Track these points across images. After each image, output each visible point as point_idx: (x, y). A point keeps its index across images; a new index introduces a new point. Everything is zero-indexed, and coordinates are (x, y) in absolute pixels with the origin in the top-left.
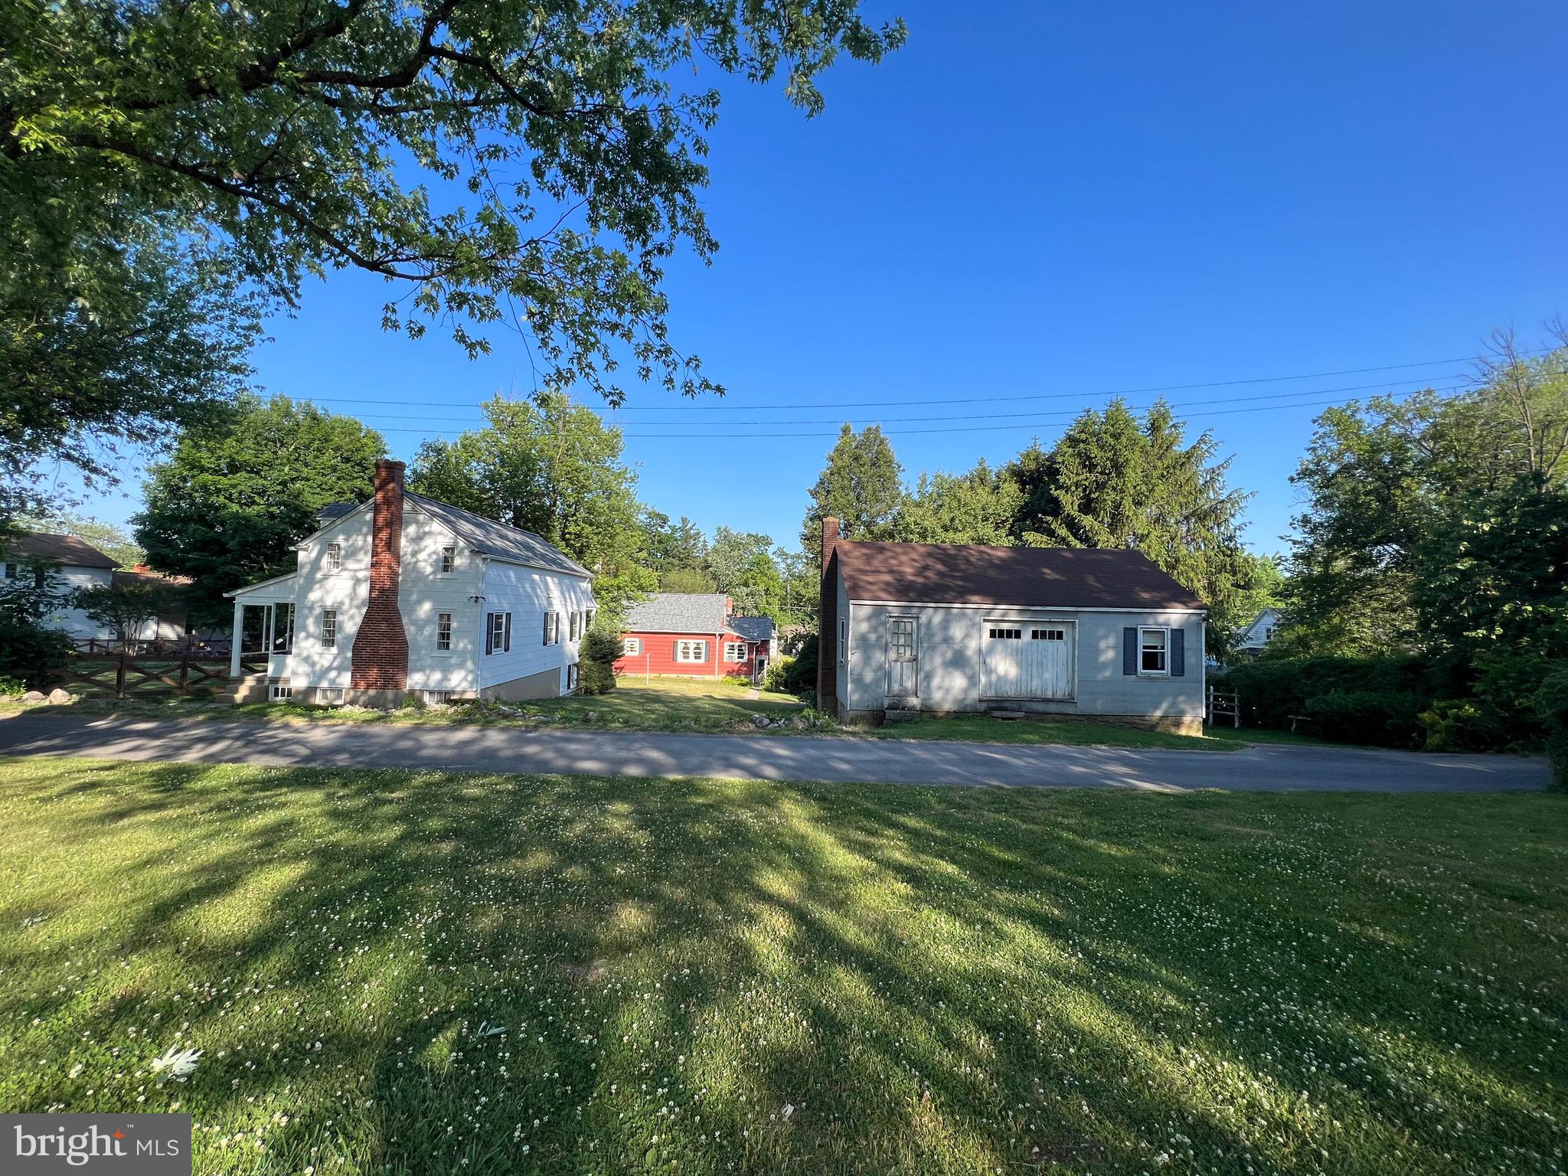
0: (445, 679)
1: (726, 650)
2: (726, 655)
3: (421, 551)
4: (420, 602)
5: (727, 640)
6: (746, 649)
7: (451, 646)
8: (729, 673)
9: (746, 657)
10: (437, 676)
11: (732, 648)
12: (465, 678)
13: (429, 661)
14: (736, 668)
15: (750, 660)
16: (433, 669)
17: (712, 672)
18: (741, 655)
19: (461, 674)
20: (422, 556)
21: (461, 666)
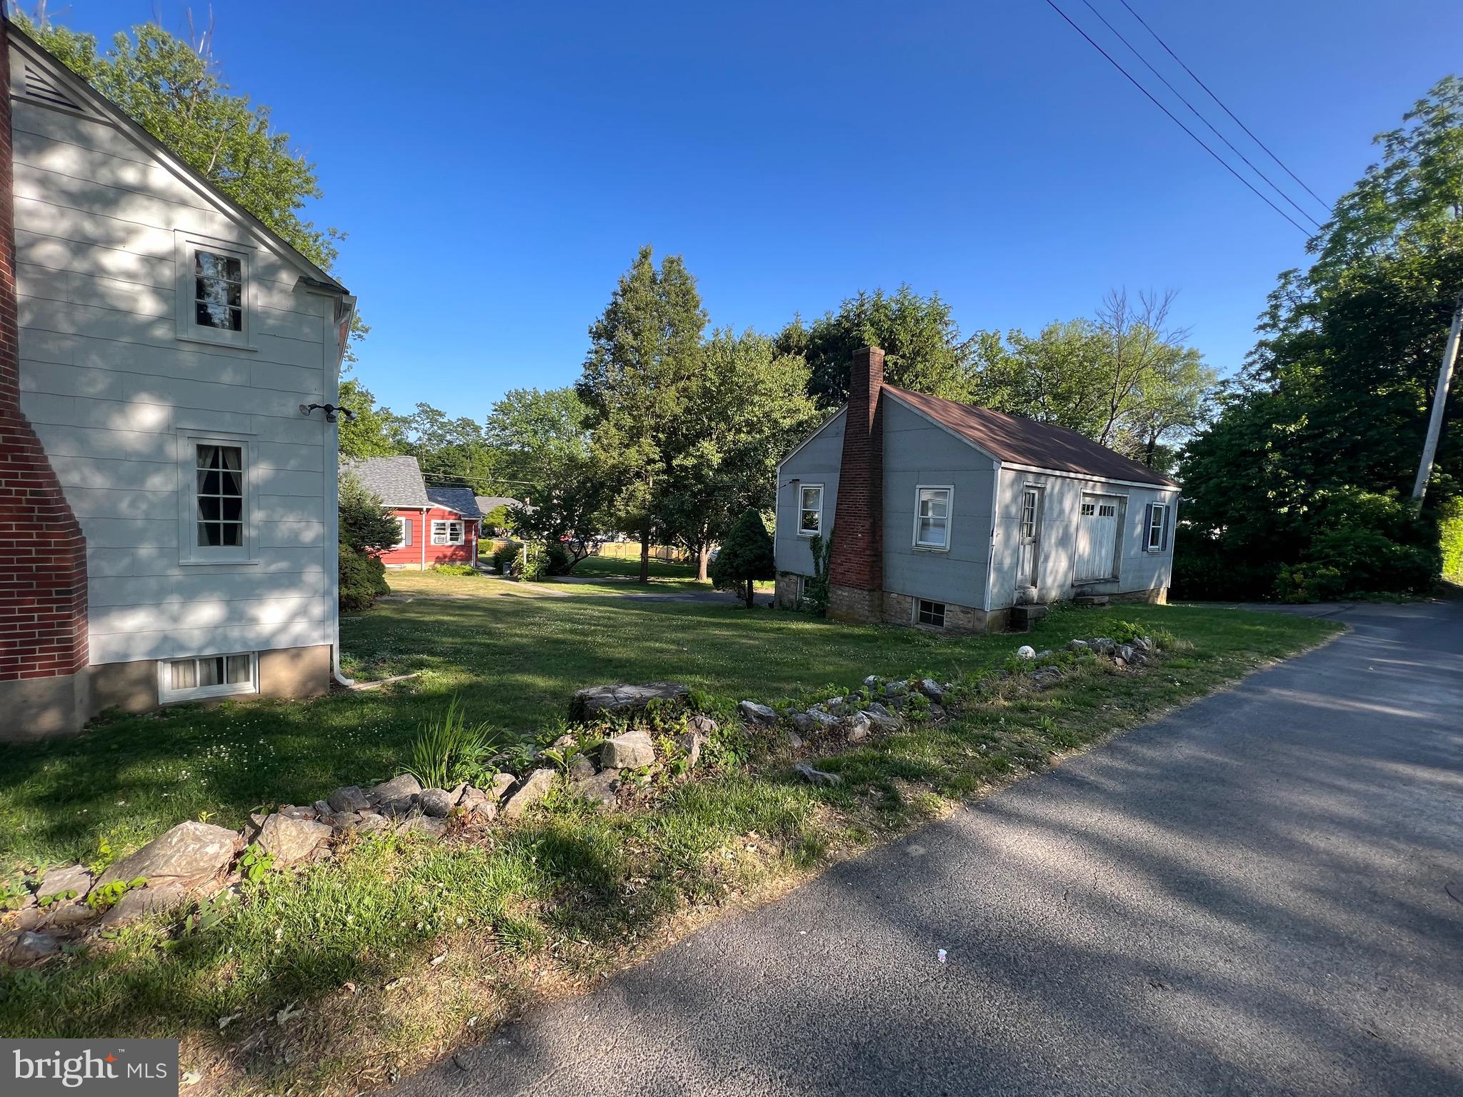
0: (236, 616)
1: (433, 529)
2: (433, 536)
3: (109, 242)
4: (121, 399)
5: (435, 516)
6: (461, 529)
7: (248, 532)
8: (440, 560)
9: (462, 537)
10: (207, 613)
11: (442, 527)
12: (302, 612)
13: (176, 574)
14: (449, 553)
15: (468, 542)
16: (191, 593)
17: (417, 560)
18: (454, 536)
19: (292, 601)
20: (119, 259)
21: (287, 581)
